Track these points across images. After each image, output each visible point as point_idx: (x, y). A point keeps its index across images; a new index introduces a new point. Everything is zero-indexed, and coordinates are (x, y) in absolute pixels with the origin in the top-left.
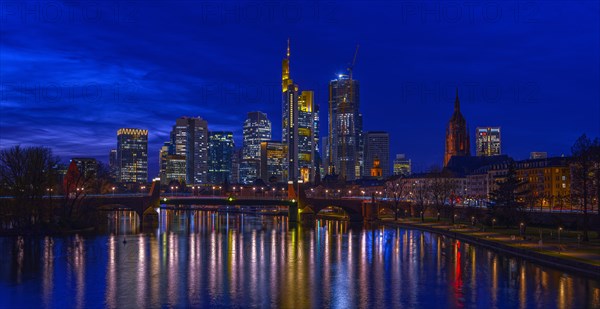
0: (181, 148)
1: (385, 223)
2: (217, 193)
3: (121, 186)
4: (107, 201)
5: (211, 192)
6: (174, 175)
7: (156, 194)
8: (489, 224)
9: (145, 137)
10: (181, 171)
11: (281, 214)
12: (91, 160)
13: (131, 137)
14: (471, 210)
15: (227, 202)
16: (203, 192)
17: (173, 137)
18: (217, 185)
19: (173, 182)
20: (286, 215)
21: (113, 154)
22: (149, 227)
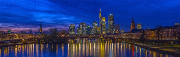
0: (81, 28)
1: (119, 42)
2: (88, 36)
3: (70, 35)
4: (67, 38)
5: (86, 36)
6: (80, 33)
7: (77, 36)
8: (139, 42)
9: (74, 26)
10: (81, 32)
11: (99, 40)
12: (65, 30)
13: (72, 26)
14: (136, 39)
15: (89, 38)
16: (85, 36)
17: (79, 26)
18: (88, 35)
19: (79, 34)
20: (100, 40)
21: (68, 29)
22: (75, 42)
